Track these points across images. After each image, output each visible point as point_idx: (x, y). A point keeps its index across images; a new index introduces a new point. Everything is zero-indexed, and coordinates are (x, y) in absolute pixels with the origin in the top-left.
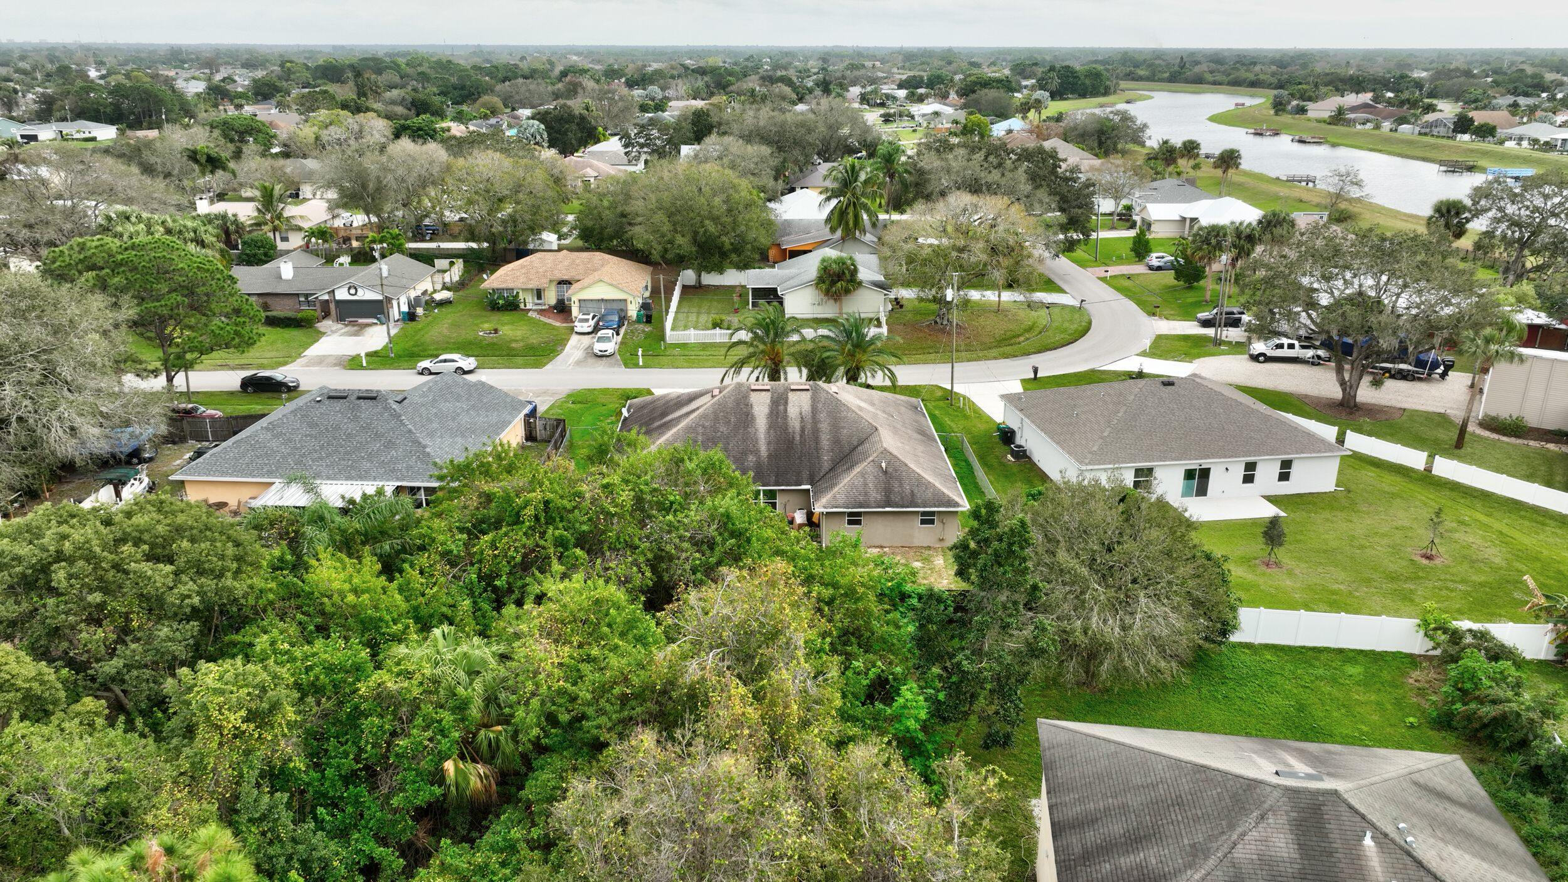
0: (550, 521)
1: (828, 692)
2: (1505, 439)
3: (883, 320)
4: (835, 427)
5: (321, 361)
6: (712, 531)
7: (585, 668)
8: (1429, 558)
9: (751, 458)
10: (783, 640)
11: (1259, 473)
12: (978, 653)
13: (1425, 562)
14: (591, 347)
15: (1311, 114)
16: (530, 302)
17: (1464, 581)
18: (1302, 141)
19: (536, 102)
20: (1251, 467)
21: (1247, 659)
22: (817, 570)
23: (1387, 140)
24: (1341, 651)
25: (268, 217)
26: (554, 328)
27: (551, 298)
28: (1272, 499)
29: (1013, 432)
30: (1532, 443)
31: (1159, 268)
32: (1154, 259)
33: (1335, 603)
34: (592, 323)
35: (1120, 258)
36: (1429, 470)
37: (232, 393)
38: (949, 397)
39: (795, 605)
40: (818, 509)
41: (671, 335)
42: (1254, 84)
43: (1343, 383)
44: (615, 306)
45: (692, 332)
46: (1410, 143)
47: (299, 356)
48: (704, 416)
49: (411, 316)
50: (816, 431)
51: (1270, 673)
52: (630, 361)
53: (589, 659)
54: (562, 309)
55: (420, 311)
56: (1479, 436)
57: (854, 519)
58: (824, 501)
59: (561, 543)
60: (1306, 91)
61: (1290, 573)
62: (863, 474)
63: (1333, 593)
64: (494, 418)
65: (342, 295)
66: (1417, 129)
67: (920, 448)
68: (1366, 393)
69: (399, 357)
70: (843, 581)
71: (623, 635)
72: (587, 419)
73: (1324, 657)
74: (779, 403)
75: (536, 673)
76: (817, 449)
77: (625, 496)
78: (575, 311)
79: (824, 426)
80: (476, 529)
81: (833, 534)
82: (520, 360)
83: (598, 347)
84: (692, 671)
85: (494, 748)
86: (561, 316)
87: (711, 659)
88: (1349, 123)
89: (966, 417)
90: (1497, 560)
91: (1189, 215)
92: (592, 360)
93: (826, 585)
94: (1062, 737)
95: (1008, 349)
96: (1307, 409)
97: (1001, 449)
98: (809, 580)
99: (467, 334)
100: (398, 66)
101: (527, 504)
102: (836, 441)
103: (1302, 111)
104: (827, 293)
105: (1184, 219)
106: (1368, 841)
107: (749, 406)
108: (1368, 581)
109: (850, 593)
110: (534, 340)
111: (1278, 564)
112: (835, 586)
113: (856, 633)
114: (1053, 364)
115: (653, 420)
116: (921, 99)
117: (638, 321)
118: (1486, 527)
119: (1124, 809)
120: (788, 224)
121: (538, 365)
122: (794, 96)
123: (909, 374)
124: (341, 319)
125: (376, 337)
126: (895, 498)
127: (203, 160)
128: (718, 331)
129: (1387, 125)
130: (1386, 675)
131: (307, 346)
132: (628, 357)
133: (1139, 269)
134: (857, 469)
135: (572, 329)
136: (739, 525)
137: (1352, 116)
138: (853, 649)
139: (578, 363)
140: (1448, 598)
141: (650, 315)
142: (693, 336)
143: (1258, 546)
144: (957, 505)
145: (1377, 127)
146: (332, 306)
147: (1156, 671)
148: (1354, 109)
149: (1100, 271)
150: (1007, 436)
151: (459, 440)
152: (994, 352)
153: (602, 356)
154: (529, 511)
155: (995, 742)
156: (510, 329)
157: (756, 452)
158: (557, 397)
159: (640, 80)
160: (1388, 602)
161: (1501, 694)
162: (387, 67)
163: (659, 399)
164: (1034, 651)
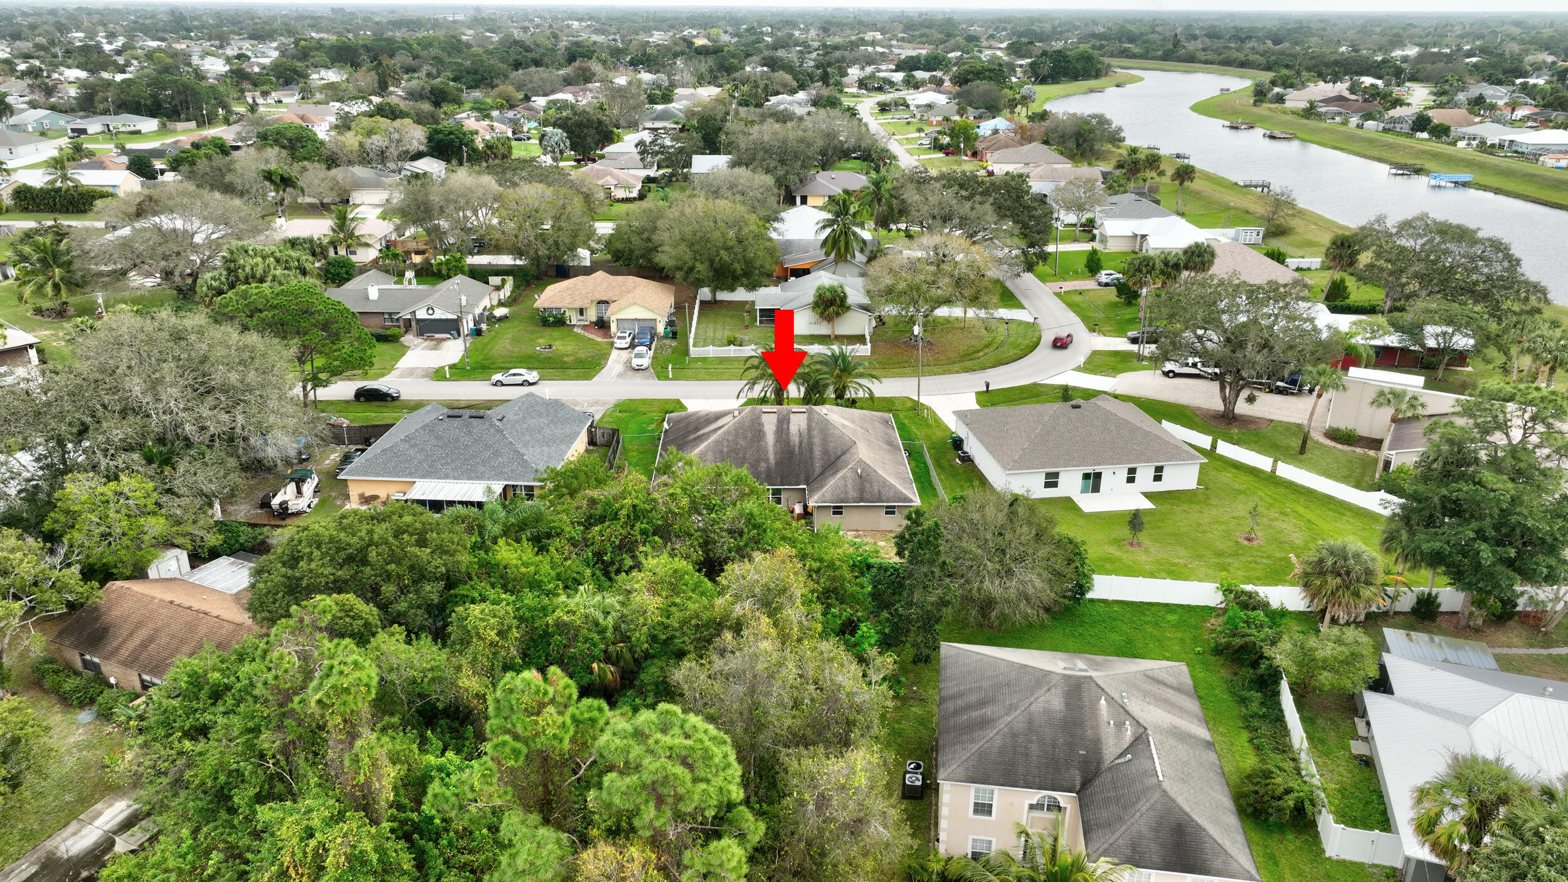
0: (637, 518)
1: (814, 625)
2: (1339, 446)
3: (868, 338)
4: (825, 441)
5: (411, 372)
6: (741, 524)
7: (673, 609)
8: (1249, 540)
9: (763, 465)
10: (788, 593)
11: (1138, 476)
12: (910, 604)
13: (1246, 543)
14: (629, 361)
15: (1289, 104)
16: (575, 319)
17: (1268, 557)
18: (1272, 137)
19: (548, 89)
20: (1132, 471)
21: (1101, 610)
22: (809, 550)
23: (1351, 138)
24: (1167, 605)
25: (342, 236)
26: (597, 343)
27: (592, 315)
28: (1147, 495)
29: (961, 441)
30: (1359, 450)
31: (1107, 285)
32: (1103, 277)
33: (1175, 573)
34: (629, 340)
35: (1076, 272)
36: (1274, 471)
37: (348, 402)
38: (916, 407)
39: (796, 574)
40: (811, 504)
41: (694, 351)
42: (1243, 64)
43: (1224, 398)
44: (646, 324)
45: (711, 348)
46: (1371, 142)
47: (392, 368)
48: (728, 433)
49: (478, 332)
50: (810, 445)
51: (1115, 619)
52: (662, 376)
53: (675, 604)
54: (602, 325)
55: (484, 326)
56: (1321, 445)
57: (838, 511)
58: (816, 497)
59: (643, 532)
60: (1288, 77)
61: (1147, 551)
62: (844, 478)
63: (1174, 565)
64: (567, 430)
65: (422, 314)
66: (1382, 125)
67: (888, 457)
68: (1242, 407)
69: (474, 369)
70: (826, 558)
71: (693, 591)
72: (633, 426)
73: (1153, 609)
74: (783, 423)
75: (645, 612)
76: (811, 458)
77: (685, 502)
78: (613, 327)
79: (817, 441)
80: (588, 523)
81: (823, 522)
82: (571, 372)
83: (636, 362)
84: (738, 610)
85: (619, 656)
86: (601, 332)
87: (747, 605)
88: (1320, 116)
89: (929, 426)
90: (1298, 542)
91: (1140, 232)
92: (630, 373)
93: (815, 560)
94: (953, 652)
95: (968, 364)
96: (1196, 419)
97: (952, 453)
98: (803, 557)
99: (526, 349)
100: (410, 45)
101: (622, 507)
102: (825, 452)
103: (1280, 99)
104: (822, 315)
105: (1136, 236)
106: (1103, 702)
107: (761, 425)
108: (1201, 557)
109: (831, 566)
110: (582, 355)
111: (1139, 545)
112: (821, 560)
113: (835, 591)
114: (1004, 378)
115: (689, 433)
116: (917, 86)
117: (666, 337)
118: (1300, 516)
119: (980, 688)
120: (789, 243)
121: (588, 377)
122: (795, 84)
123: (887, 388)
124: (420, 334)
125: (453, 350)
126: (867, 496)
127: (278, 180)
128: (732, 347)
129: (1354, 120)
130: (1193, 621)
131: (397, 359)
132: (659, 370)
133: (1089, 284)
134: (840, 475)
135: (612, 343)
136: (759, 521)
137: (1323, 110)
138: (832, 601)
139: (620, 375)
140: (1254, 569)
141: (675, 331)
142: (711, 351)
143: (1125, 532)
144: (911, 501)
145: (1345, 123)
146: (413, 324)
147: (1026, 616)
148: (1328, 101)
149: (1055, 286)
150: (958, 443)
151: (545, 449)
152: (957, 367)
153: (639, 370)
154: (624, 512)
155: (920, 660)
156: (562, 345)
157: (767, 460)
158: (607, 407)
159: (644, 60)
160: (1211, 572)
161: (1249, 631)
162: (400, 48)
163: (692, 415)
164: (943, 603)
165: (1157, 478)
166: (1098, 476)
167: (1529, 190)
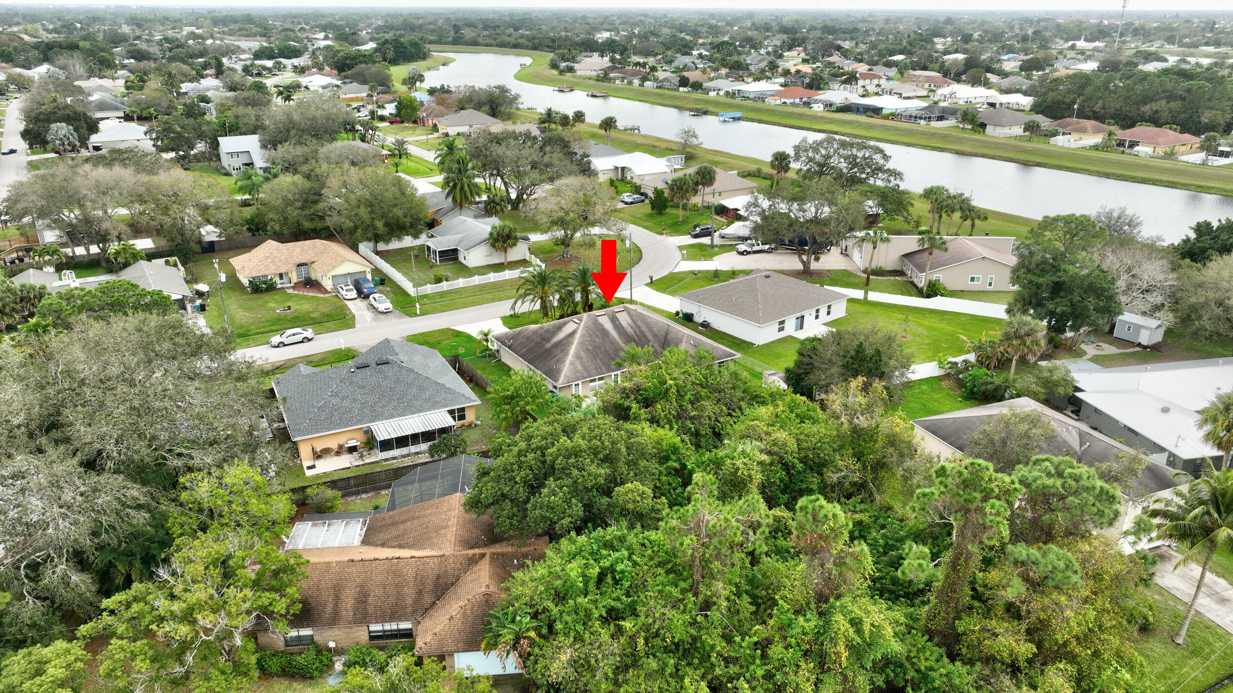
2: (879, 278)
4: (649, 327)
11: (820, 314)
14: (373, 308)
15: (581, 73)
16: (279, 283)
18: (593, 96)
20: (818, 311)
23: (645, 94)
26: (324, 299)
27: (293, 277)
28: (825, 324)
29: (692, 315)
32: (626, 198)
36: (866, 298)
41: (416, 291)
43: (803, 262)
44: (357, 276)
46: (660, 96)
48: (584, 336)
50: (642, 332)
52: (409, 313)
55: (200, 302)
68: (814, 266)
76: (649, 341)
78: (329, 284)
79: (644, 328)
83: (380, 307)
91: (620, 165)
92: (382, 317)
99: (269, 314)
102: (655, 335)
103: (572, 70)
105: (617, 168)
107: (601, 325)
110: (324, 309)
117: (376, 284)
128: (444, 283)
129: (636, 82)
132: (406, 310)
135: (338, 297)
137: (612, 75)
145: (630, 83)
150: (688, 317)
151: (447, 377)
153: (388, 312)
156: (297, 305)
165: (829, 313)
166: (803, 317)
167: (777, 120)
